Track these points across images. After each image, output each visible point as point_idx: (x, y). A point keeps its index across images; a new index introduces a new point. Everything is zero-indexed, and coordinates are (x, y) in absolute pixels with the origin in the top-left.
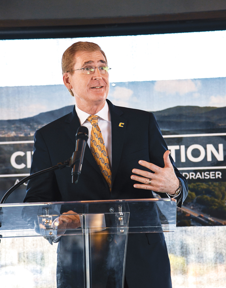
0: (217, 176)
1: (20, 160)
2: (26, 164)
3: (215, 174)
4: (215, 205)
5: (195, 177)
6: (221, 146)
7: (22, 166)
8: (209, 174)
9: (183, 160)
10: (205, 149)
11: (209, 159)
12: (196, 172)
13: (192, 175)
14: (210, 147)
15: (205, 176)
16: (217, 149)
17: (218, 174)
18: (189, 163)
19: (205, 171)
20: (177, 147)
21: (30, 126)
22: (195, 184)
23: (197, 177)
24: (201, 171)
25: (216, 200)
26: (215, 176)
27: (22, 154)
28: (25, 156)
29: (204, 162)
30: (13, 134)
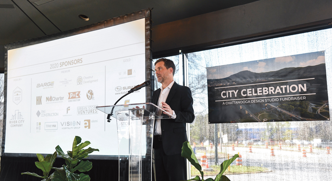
0: (304, 98)
1: (225, 94)
2: (226, 96)
3: (303, 97)
4: (303, 112)
6: (305, 85)
7: (225, 97)
8: (300, 98)
9: (288, 92)
10: (298, 86)
11: (300, 91)
12: (294, 97)
13: (292, 98)
14: (300, 86)
15: (298, 98)
16: (304, 86)
17: (304, 97)
18: (291, 93)
19: (298, 96)
20: (286, 86)
21: (227, 80)
22: (294, 103)
23: (294, 99)
24: (296, 96)
25: (303, 109)
26: (303, 98)
27: (225, 92)
28: (226, 93)
29: (298, 92)
30: (222, 84)
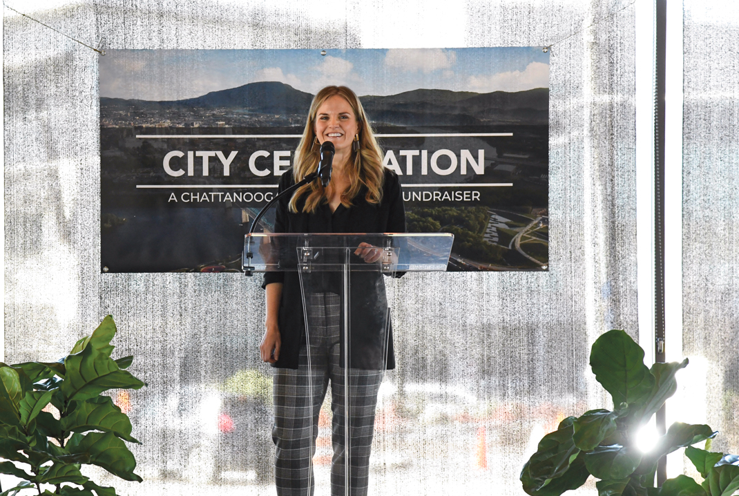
0: (473, 197)
1: (176, 163)
2: (186, 170)
3: (471, 194)
4: (468, 241)
5: (441, 198)
6: (481, 153)
7: (181, 173)
8: (462, 195)
9: (424, 171)
10: (458, 156)
11: (464, 171)
12: (442, 190)
13: (437, 195)
14: (466, 154)
15: (455, 197)
16: (476, 158)
17: (476, 195)
18: (432, 177)
19: (456, 189)
20: (416, 153)
21: (194, 111)
22: (440, 209)
23: (444, 197)
24: (450, 190)
25: (470, 233)
26: (471, 198)
27: (180, 154)
28: (185, 157)
29: (456, 176)
30: (167, 123)
